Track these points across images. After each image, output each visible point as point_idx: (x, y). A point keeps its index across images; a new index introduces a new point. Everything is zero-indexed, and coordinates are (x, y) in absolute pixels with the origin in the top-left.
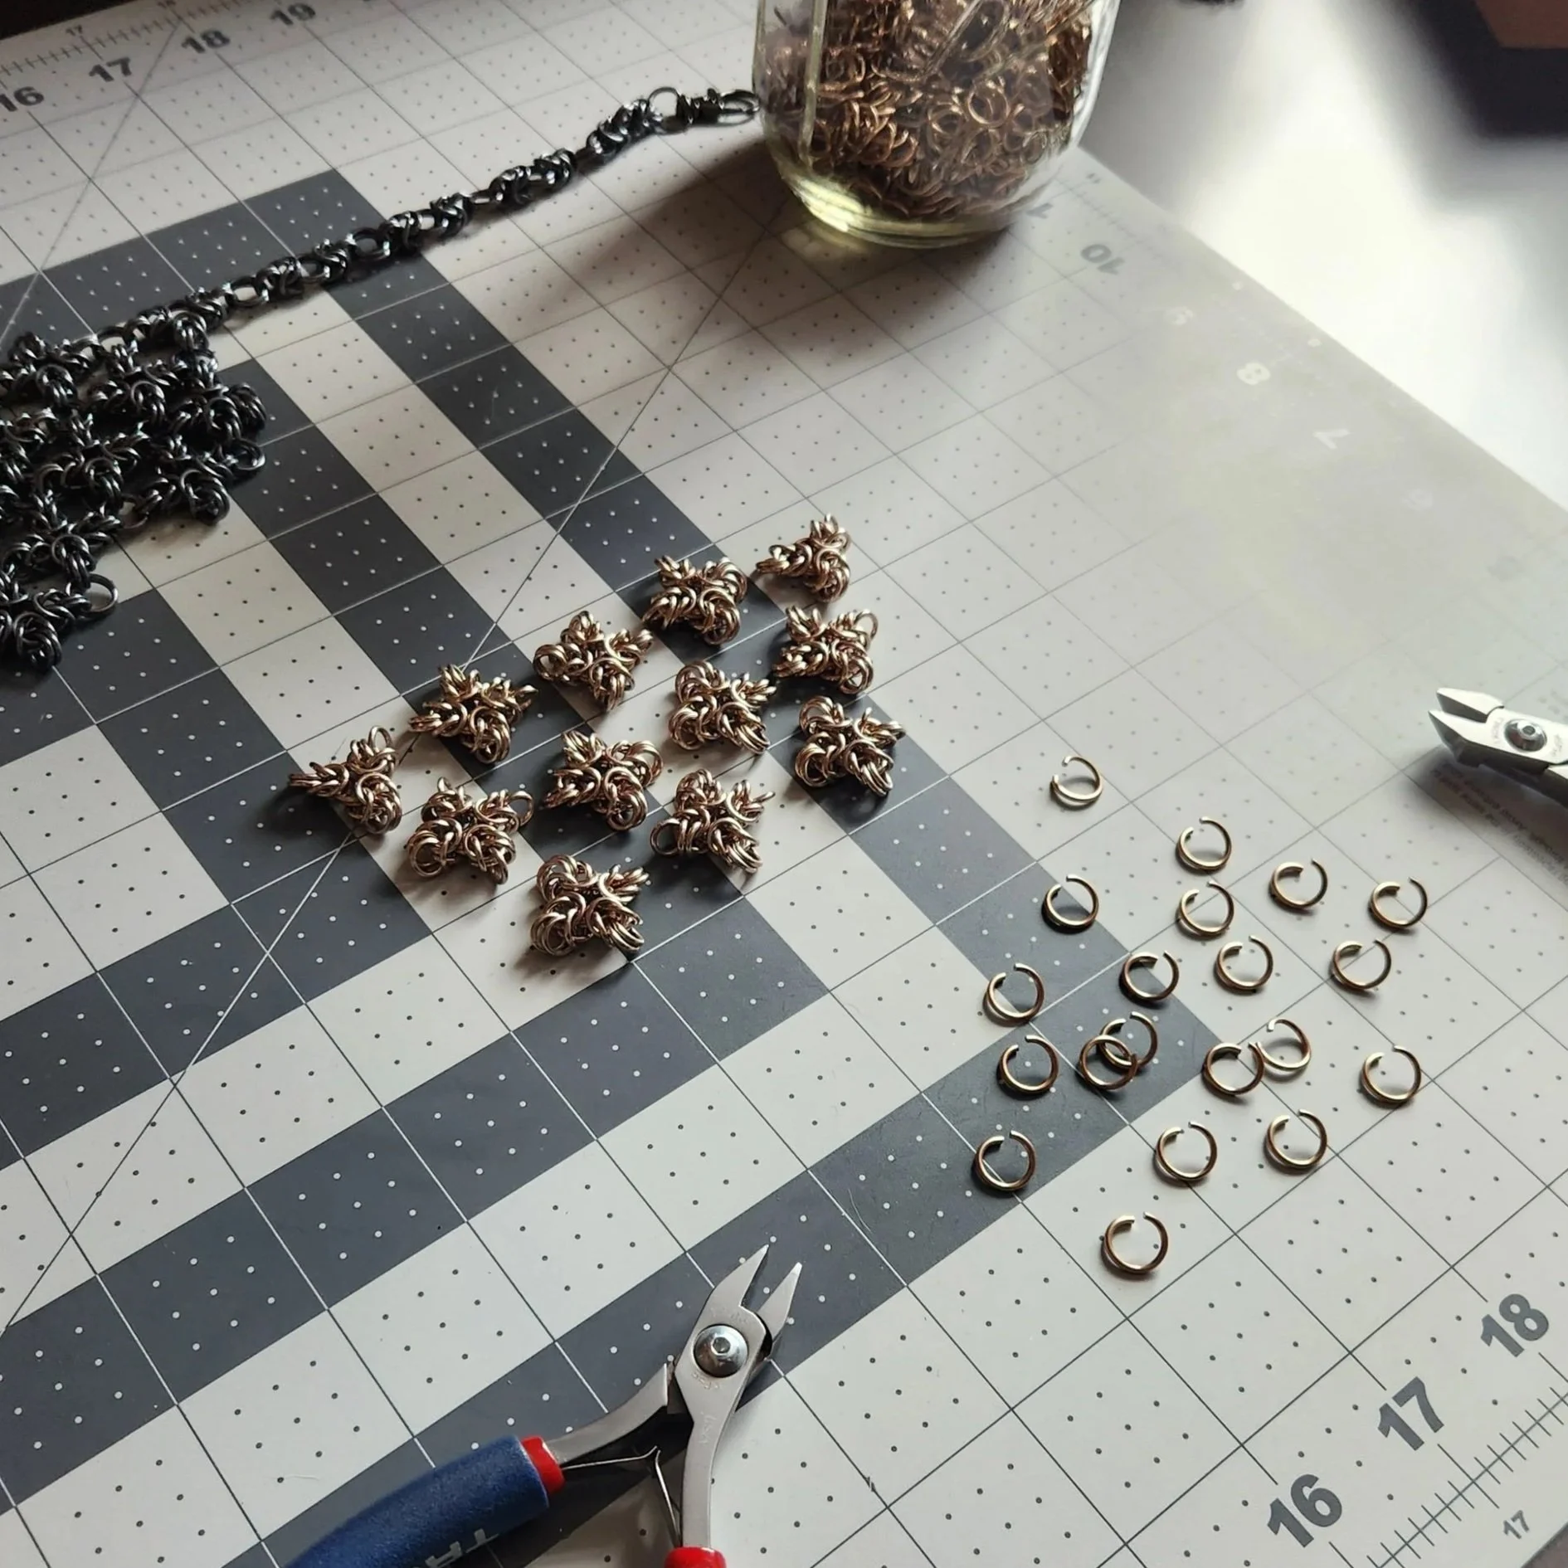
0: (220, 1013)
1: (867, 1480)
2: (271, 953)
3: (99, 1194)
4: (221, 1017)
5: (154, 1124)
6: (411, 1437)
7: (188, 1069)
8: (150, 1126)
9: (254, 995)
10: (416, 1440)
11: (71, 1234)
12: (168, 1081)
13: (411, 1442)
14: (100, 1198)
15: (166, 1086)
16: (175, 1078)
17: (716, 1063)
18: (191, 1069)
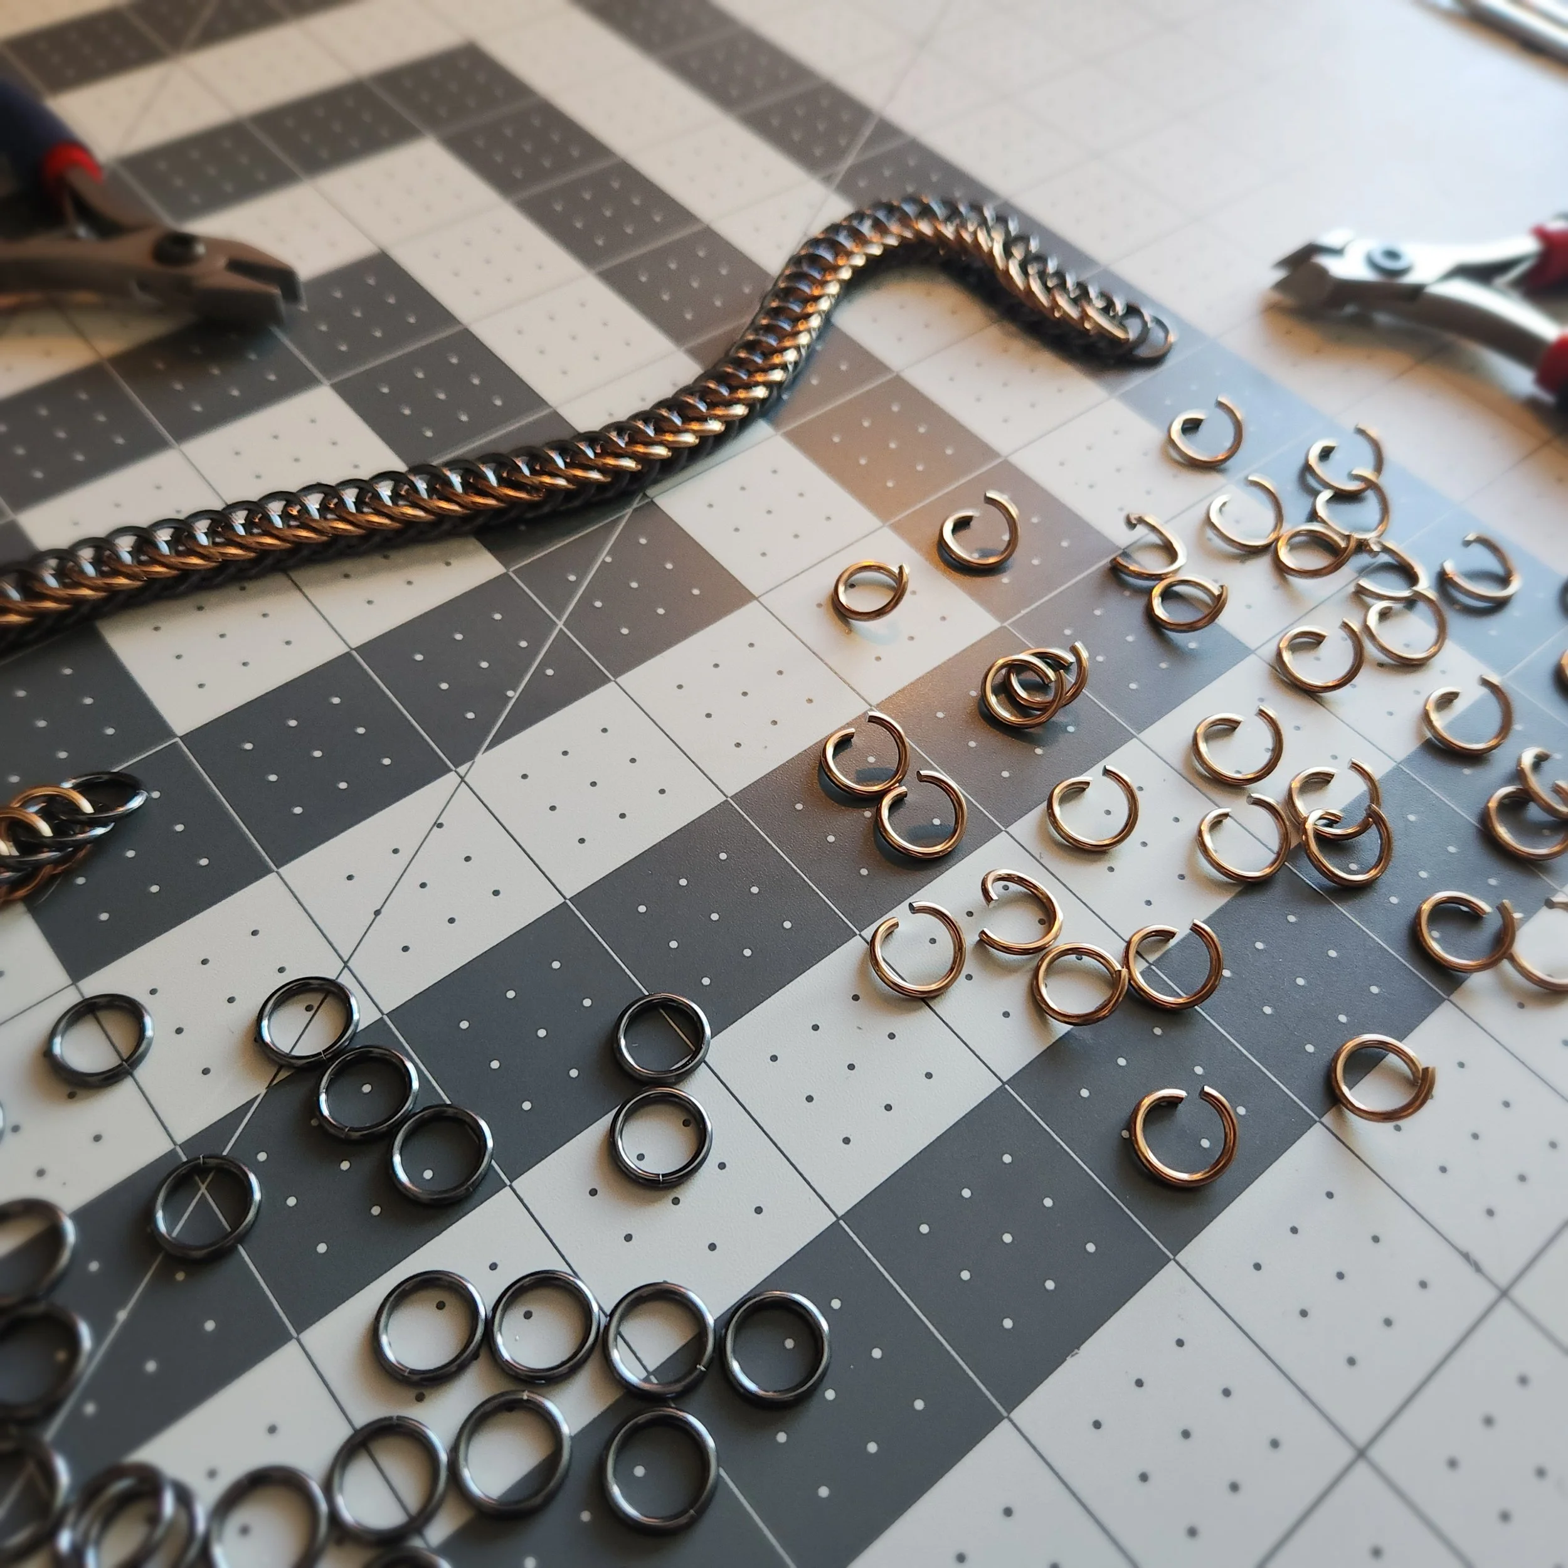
0: (510, 693)
1: (1466, 1256)
2: (564, 624)
3: (377, 913)
4: (510, 698)
5: (440, 826)
6: (834, 1219)
7: (477, 759)
8: (435, 827)
9: (550, 672)
10: (841, 1222)
11: (346, 963)
12: (453, 774)
13: (835, 1226)
14: (379, 917)
15: (450, 779)
16: (462, 770)
17: (1135, 737)
18: (480, 757)
